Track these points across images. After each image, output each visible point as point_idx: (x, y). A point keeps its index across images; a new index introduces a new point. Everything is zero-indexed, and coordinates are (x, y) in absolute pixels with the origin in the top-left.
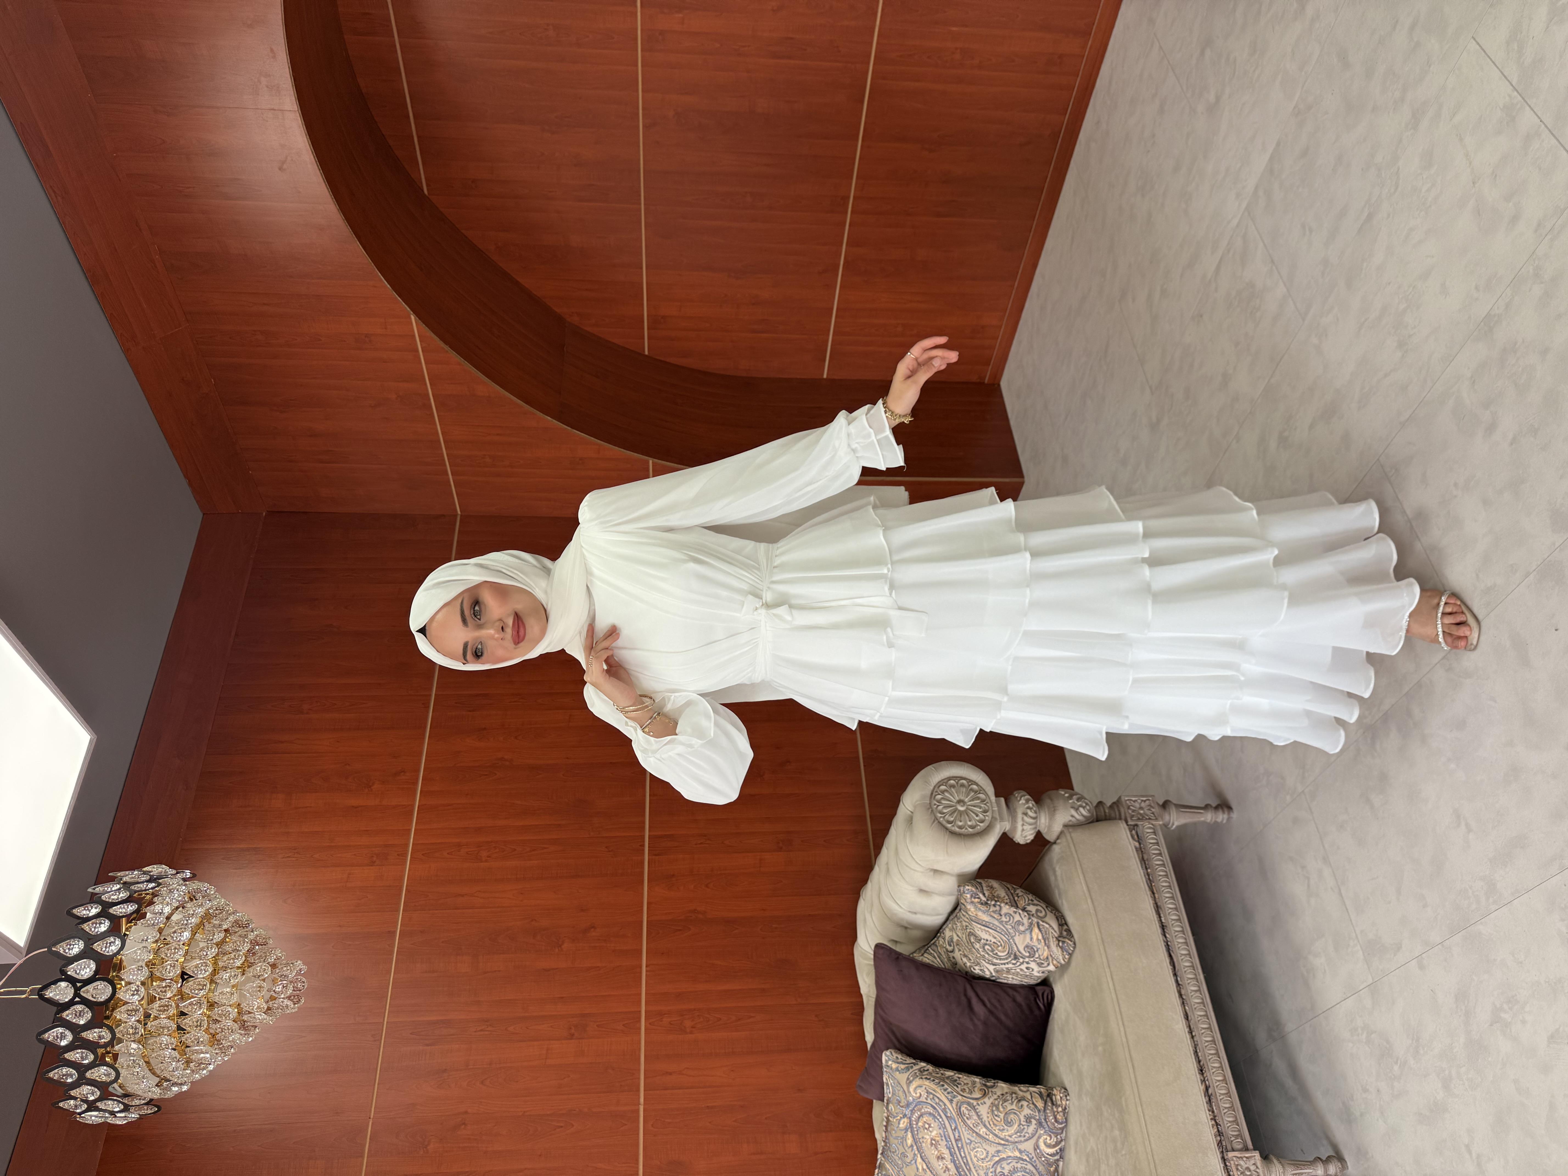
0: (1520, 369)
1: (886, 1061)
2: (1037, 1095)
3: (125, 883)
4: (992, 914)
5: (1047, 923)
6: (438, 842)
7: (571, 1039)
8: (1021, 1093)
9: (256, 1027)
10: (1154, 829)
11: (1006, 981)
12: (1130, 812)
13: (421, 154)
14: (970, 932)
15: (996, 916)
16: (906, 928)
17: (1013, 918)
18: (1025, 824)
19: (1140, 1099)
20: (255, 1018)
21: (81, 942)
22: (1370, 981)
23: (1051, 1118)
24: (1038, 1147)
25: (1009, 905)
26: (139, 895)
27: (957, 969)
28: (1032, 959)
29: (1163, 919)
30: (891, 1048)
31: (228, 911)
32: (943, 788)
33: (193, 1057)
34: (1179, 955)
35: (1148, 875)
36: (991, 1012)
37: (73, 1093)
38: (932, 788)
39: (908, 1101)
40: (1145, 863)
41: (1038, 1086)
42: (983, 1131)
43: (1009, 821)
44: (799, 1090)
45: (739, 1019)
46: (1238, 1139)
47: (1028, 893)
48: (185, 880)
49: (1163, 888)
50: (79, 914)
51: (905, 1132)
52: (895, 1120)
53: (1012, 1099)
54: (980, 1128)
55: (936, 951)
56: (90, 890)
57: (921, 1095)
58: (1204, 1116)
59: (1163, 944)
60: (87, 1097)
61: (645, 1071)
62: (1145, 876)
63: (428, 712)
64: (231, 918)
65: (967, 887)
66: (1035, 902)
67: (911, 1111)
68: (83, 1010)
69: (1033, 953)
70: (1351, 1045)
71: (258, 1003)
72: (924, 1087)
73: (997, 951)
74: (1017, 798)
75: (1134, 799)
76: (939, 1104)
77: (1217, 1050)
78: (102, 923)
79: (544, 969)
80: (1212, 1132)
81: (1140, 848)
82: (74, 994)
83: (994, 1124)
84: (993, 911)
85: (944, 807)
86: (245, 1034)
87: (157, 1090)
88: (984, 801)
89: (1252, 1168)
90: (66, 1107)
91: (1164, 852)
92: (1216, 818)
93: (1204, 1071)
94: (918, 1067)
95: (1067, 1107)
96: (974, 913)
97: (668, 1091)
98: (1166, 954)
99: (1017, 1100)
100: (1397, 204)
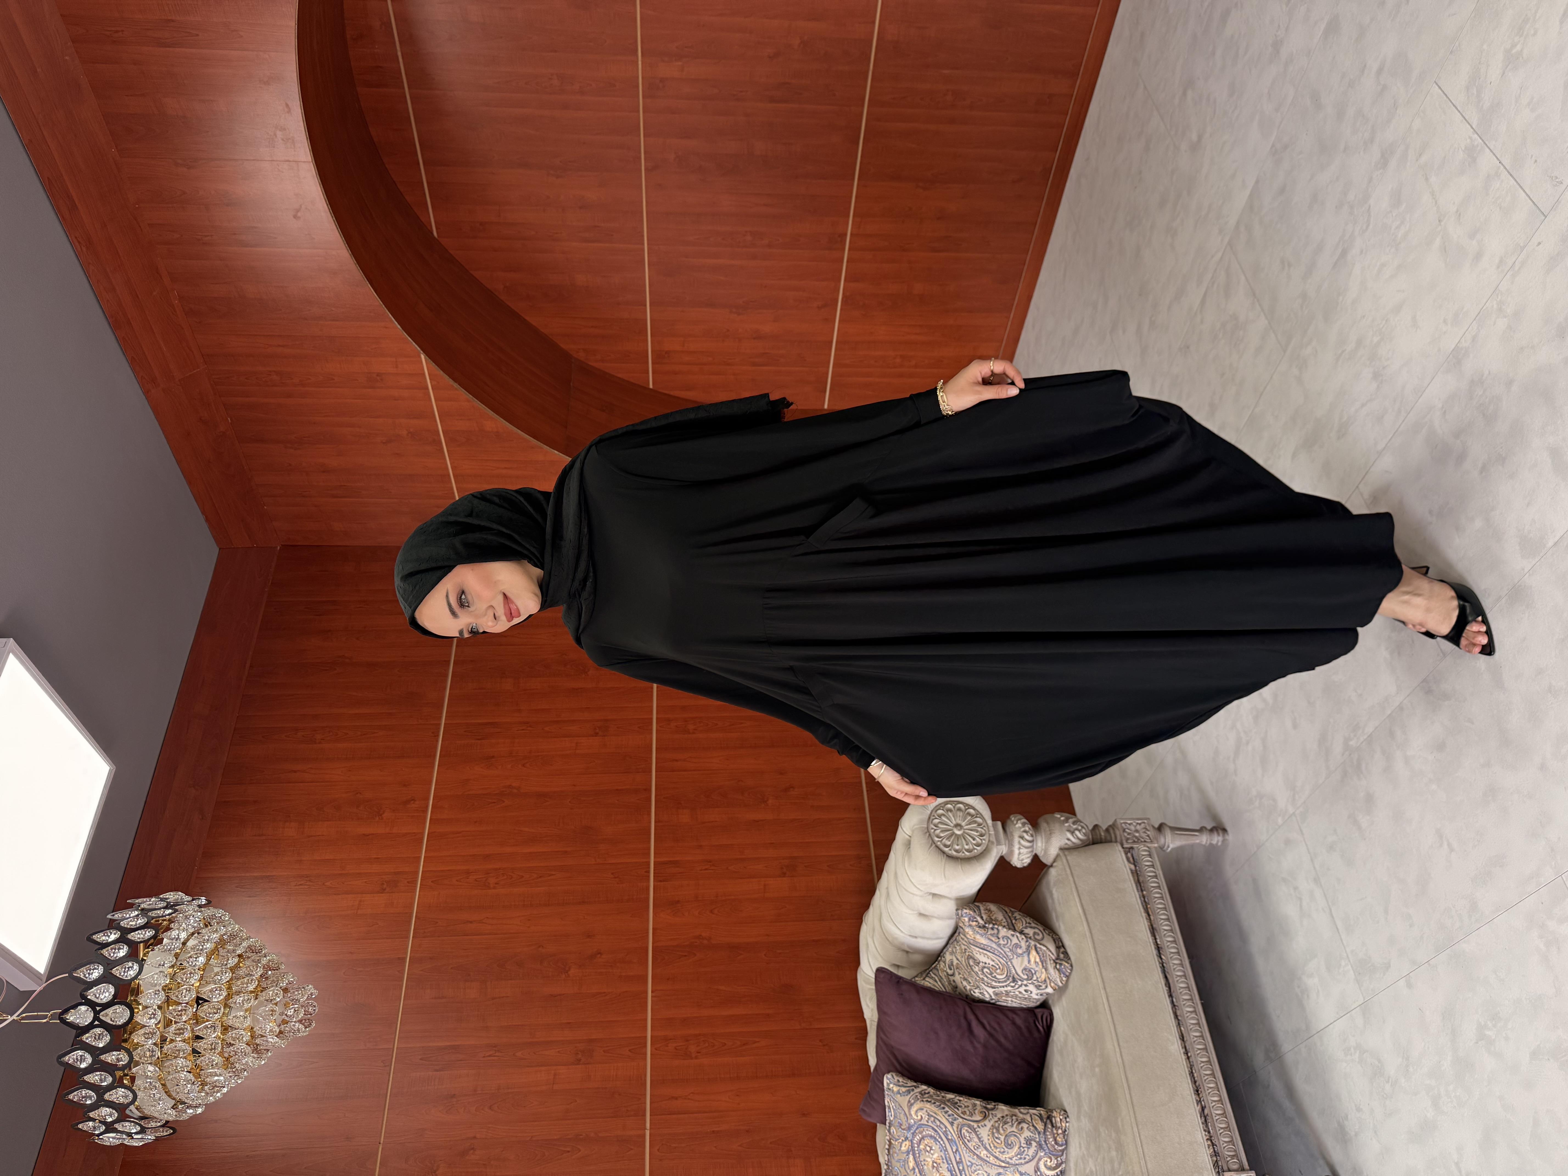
0: (1488, 400)
1: (888, 1084)
2: (1037, 1117)
3: (143, 910)
4: (990, 937)
5: (1045, 946)
6: (447, 869)
7: (578, 1064)
8: (1021, 1116)
9: (268, 1050)
10: (1149, 851)
11: (1005, 1004)
12: (1126, 834)
13: (430, 196)
14: (969, 955)
15: (993, 939)
16: (907, 952)
17: (1011, 941)
18: (1022, 847)
19: (1136, 1120)
20: (267, 1041)
21: (101, 967)
22: (1362, 1001)
23: (1051, 1140)
24: (1038, 1169)
25: (1006, 928)
26: (156, 921)
27: (957, 993)
28: (1030, 982)
29: (1158, 941)
30: (892, 1071)
31: (241, 937)
32: (940, 812)
33: (208, 1080)
34: (1175, 976)
35: (1144, 897)
36: (991, 1035)
37: (92, 1115)
38: (929, 812)
39: (909, 1124)
40: (1141, 886)
41: (1038, 1109)
42: (983, 1153)
43: (1005, 844)
44: (804, 1114)
45: (744, 1044)
46: (1233, 1159)
47: (1026, 915)
48: (200, 906)
49: (1159, 910)
50: (98, 940)
51: (907, 1155)
52: (897, 1143)
53: (1012, 1122)
54: (980, 1150)
55: (937, 974)
56: (109, 916)
57: (922, 1117)
58: (1200, 1136)
59: (1159, 966)
60: (105, 1119)
61: (651, 1095)
62: (1140, 898)
63: (437, 742)
64: (245, 944)
65: (965, 911)
66: (1033, 925)
67: (913, 1134)
68: (102, 1034)
69: (1031, 975)
70: (1344, 1065)
71: (271, 1027)
72: (925, 1109)
73: (995, 974)
74: (1013, 822)
75: (1129, 822)
76: (940, 1126)
77: (1212, 1070)
78: (121, 949)
79: (552, 995)
80: (1208, 1152)
81: (1136, 871)
82: (93, 1018)
83: (994, 1146)
84: (991, 934)
85: (942, 831)
86: (258, 1057)
87: (173, 1112)
88: (981, 825)
90: (85, 1128)
91: (1159, 874)
92: (1212, 840)
93: (1199, 1092)
94: (919, 1090)
95: (1067, 1130)
96: (973, 936)
97: (674, 1116)
98: (1161, 976)
99: (1017, 1123)
100: (1369, 241)
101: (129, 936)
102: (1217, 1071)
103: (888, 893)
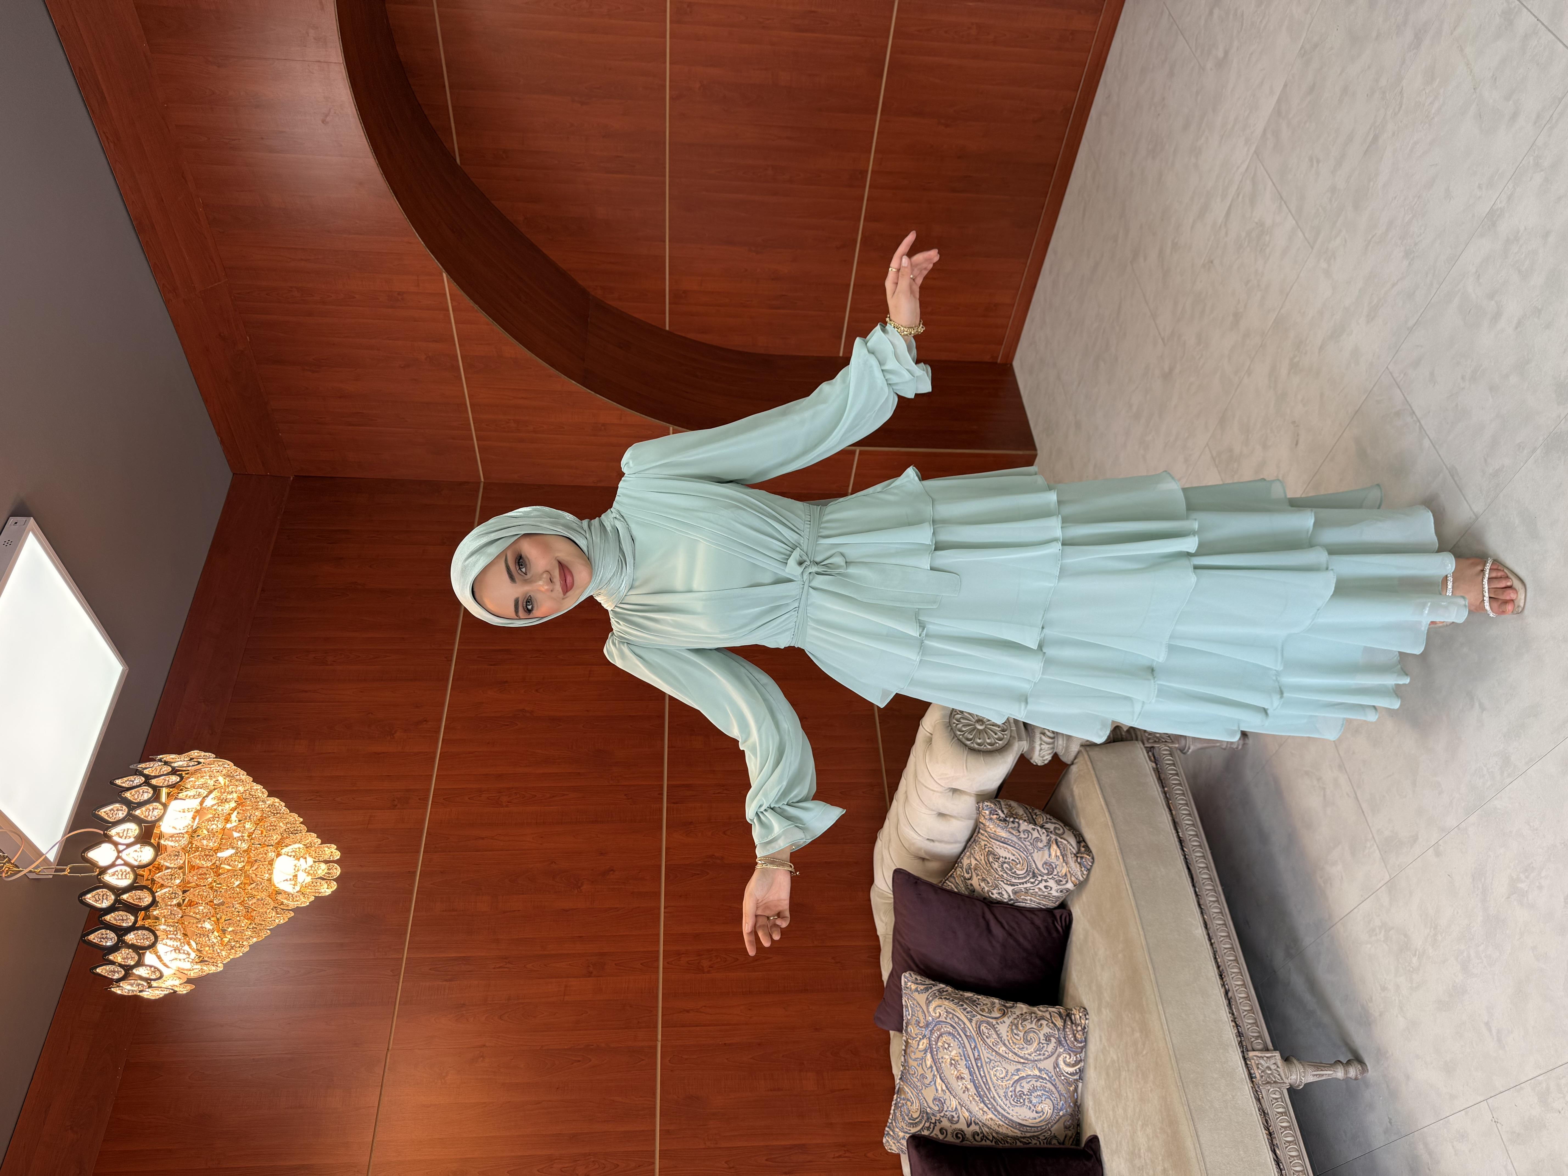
1: (906, 984)
2: (1056, 1015)
3: (166, 762)
4: (1011, 830)
5: (1065, 839)
6: (459, 787)
7: (589, 977)
8: (1040, 1013)
10: (1170, 751)
11: (1023, 905)
13: (456, 125)
14: (989, 851)
15: (1014, 833)
16: (923, 859)
17: (1032, 835)
18: (1043, 743)
19: (1161, 999)
21: (124, 807)
22: (1387, 878)
24: (1057, 1065)
25: (1027, 823)
27: (974, 894)
28: (1050, 877)
29: (1180, 834)
30: (910, 971)
34: (1197, 868)
35: (1165, 793)
36: (1010, 935)
37: (111, 957)
39: (927, 1022)
40: (1162, 783)
41: (1057, 1007)
42: (1002, 1049)
43: (1027, 740)
44: (816, 1029)
46: (1257, 1039)
47: (1046, 814)
49: (1181, 806)
50: (120, 785)
51: (924, 1054)
52: (914, 1043)
53: (1031, 1019)
54: (999, 1046)
55: (956, 878)
56: (132, 767)
57: (940, 1014)
58: (1224, 1015)
59: (1182, 857)
60: (125, 963)
61: (663, 1008)
62: (1162, 794)
63: (450, 666)
65: (986, 803)
66: (1053, 821)
67: (931, 1031)
69: (1051, 870)
70: (1369, 946)
72: (944, 1006)
73: (1015, 870)
76: (959, 1024)
77: (1236, 957)
79: (563, 910)
80: (1233, 1030)
81: (1157, 768)
83: (1013, 1043)
84: (1012, 828)
85: (964, 726)
89: (1273, 1067)
91: (1180, 772)
93: (1223, 977)
94: (937, 988)
95: (1086, 1027)
96: (993, 830)
97: (686, 1028)
98: (1184, 866)
99: (1036, 1020)
100: (1401, 122)
101: (153, 782)
102: (1240, 958)
103: (907, 797)
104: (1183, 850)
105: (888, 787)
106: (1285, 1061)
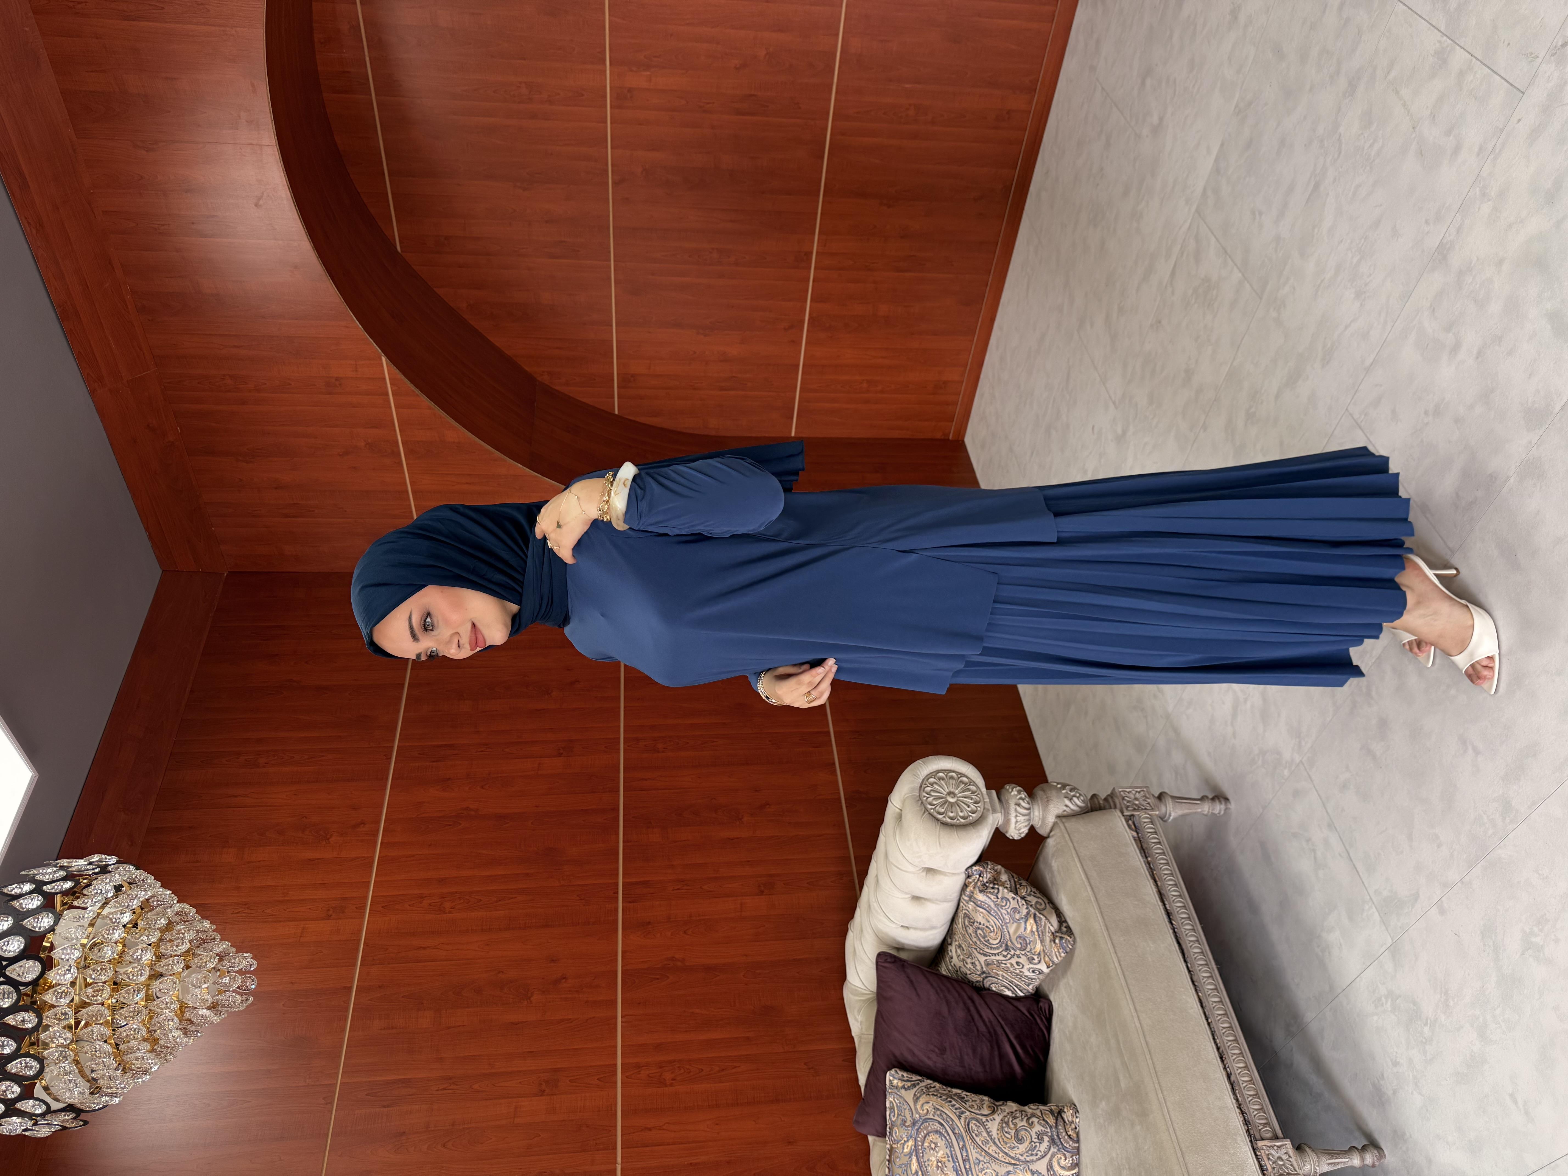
0: (1478, 286)
1: (890, 1081)
2: (1047, 1112)
3: (62, 867)
4: (989, 895)
5: (1044, 917)
6: (399, 893)
7: (541, 1096)
8: (1030, 1111)
10: (1150, 819)
12: (1125, 802)
13: (395, 210)
18: (1018, 815)
19: (1160, 1086)
21: (10, 918)
22: (1389, 942)
23: (1064, 1134)
24: (1052, 1168)
29: (1167, 906)
32: (932, 780)
34: (1188, 942)
35: (1149, 863)
38: (921, 781)
39: (913, 1120)
40: (1145, 852)
41: (1047, 1104)
42: (993, 1150)
43: (1001, 815)
44: (790, 1142)
45: (723, 1070)
46: (1266, 1127)
49: (1166, 876)
51: (910, 1157)
52: (898, 1146)
53: (1021, 1117)
54: (989, 1146)
56: (23, 873)
57: (927, 1111)
58: (1229, 1101)
59: (1171, 931)
61: (622, 1127)
62: (1145, 864)
63: (390, 764)
66: (1036, 894)
67: (917, 1130)
68: (8, 991)
70: (1375, 1018)
71: (203, 997)
72: (931, 1103)
74: (1008, 790)
75: (1128, 790)
76: (946, 1121)
77: (1235, 1036)
78: (35, 900)
79: (512, 1023)
80: (1239, 1121)
81: (1139, 838)
83: (1004, 1142)
84: (990, 892)
85: (934, 799)
88: (975, 793)
89: (1285, 1157)
91: (1163, 841)
92: (1213, 810)
93: (1224, 1059)
94: (924, 1084)
95: (1078, 1126)
97: (648, 1149)
98: (1174, 940)
99: (1026, 1118)
100: (1341, 168)
101: (45, 888)
102: (1240, 1038)
103: (878, 881)
104: (1172, 924)
105: (858, 875)
106: (1296, 1150)
